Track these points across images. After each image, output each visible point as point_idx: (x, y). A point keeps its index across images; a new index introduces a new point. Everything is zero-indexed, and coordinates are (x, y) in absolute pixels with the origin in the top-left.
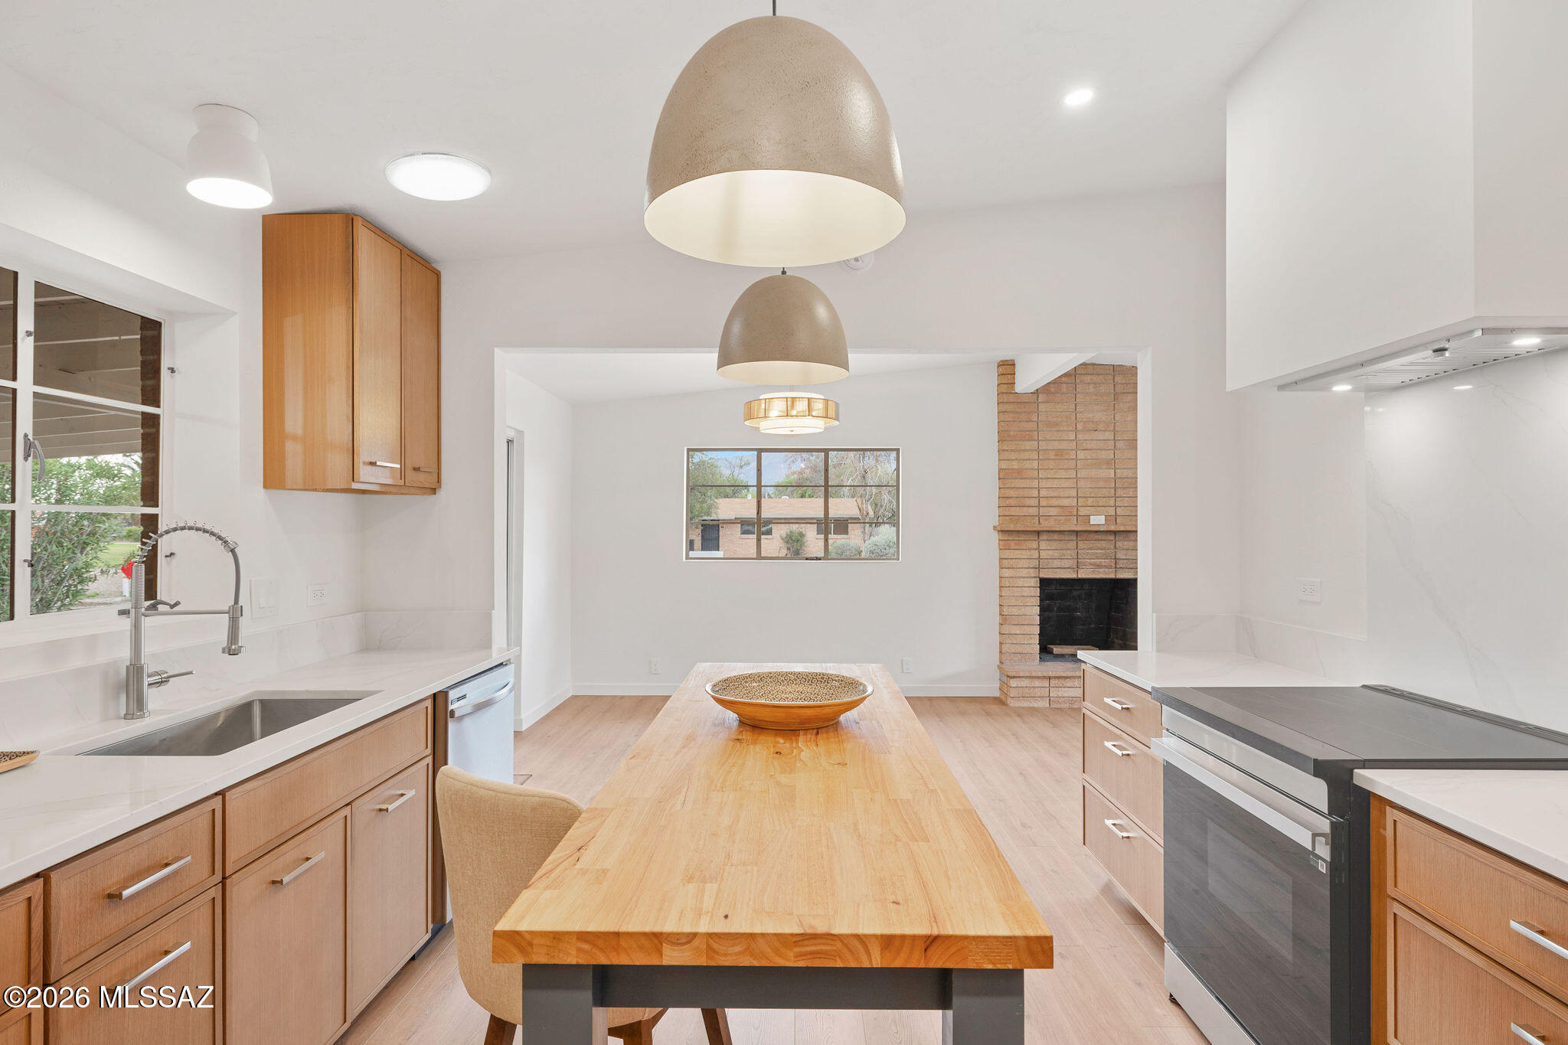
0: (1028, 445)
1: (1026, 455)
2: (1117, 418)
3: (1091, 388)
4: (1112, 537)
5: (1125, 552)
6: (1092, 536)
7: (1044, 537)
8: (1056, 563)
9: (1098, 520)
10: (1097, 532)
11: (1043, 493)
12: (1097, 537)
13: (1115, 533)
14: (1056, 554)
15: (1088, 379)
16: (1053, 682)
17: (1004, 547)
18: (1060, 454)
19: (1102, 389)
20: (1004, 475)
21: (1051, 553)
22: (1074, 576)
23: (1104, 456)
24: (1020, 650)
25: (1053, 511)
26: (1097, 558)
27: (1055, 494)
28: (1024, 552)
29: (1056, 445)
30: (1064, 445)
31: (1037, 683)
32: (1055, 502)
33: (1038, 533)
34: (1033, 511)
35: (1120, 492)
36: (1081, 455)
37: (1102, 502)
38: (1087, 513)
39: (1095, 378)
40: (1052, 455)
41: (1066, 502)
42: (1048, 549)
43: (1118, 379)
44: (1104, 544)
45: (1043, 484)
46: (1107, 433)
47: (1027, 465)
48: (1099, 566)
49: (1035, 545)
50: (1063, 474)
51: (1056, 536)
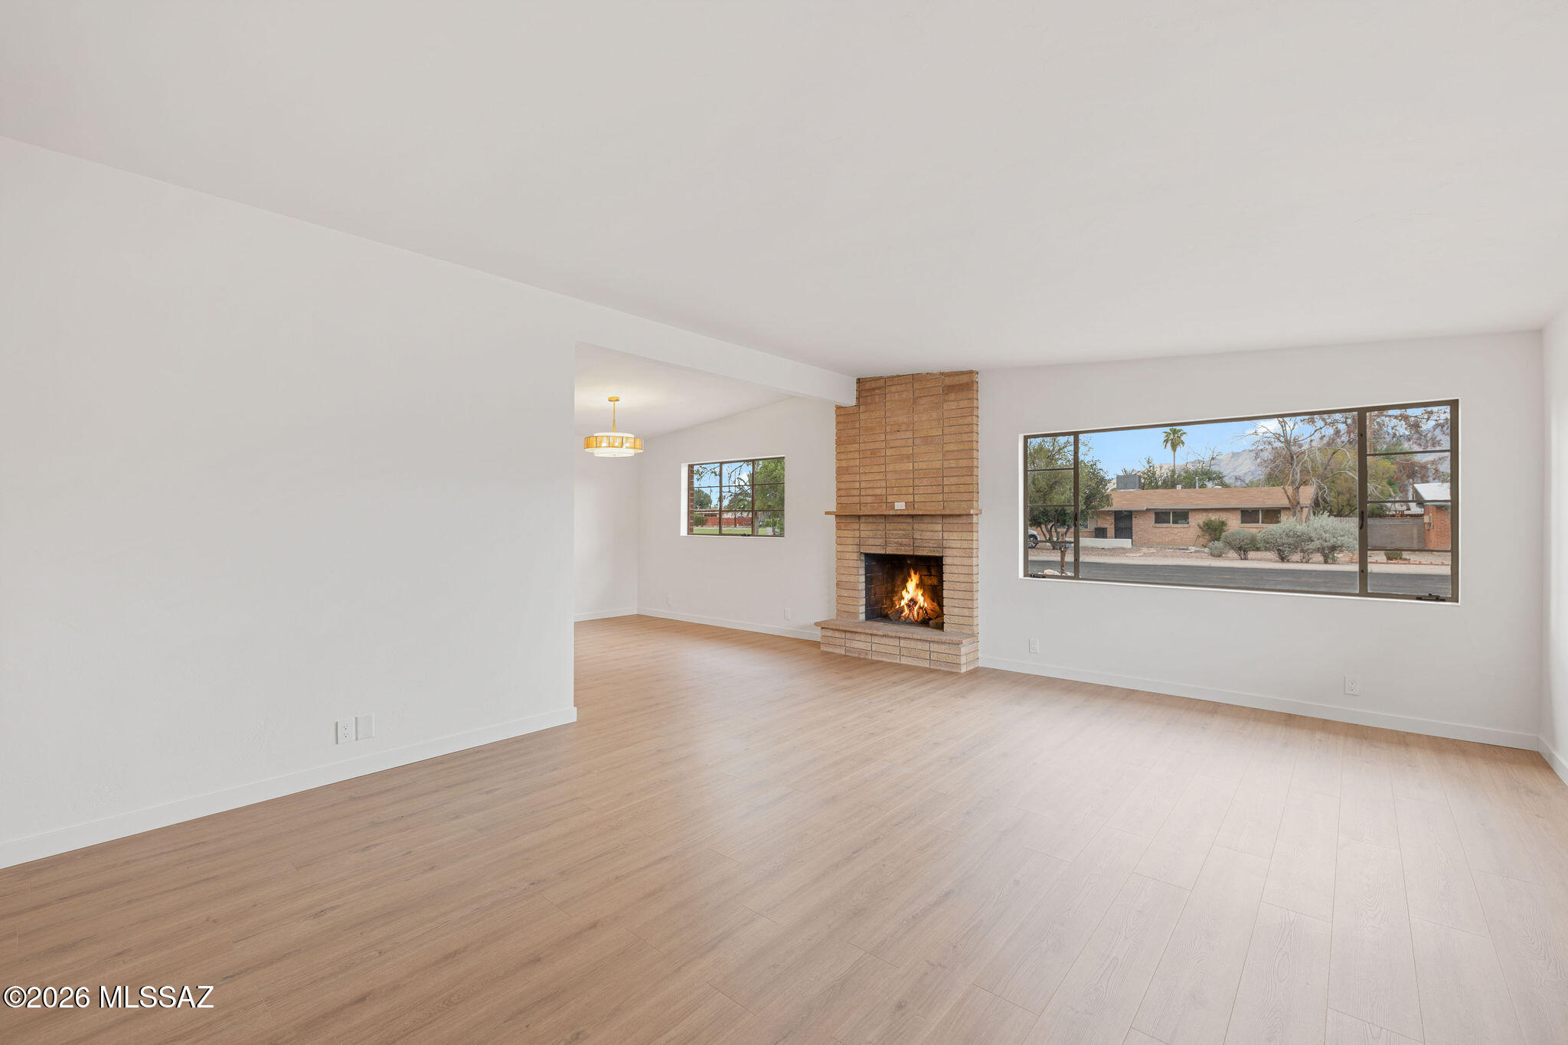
0: (852, 447)
1: (850, 456)
2: (915, 420)
3: (897, 397)
4: (910, 520)
5: (920, 533)
6: (896, 519)
7: (863, 520)
8: (871, 541)
9: (900, 506)
10: (899, 515)
11: (863, 485)
12: (900, 520)
13: (913, 516)
14: (871, 534)
15: (893, 389)
16: (848, 635)
17: (838, 528)
18: (874, 452)
19: (904, 395)
20: (840, 471)
21: (867, 533)
22: (882, 552)
23: (905, 453)
24: (847, 609)
25: (869, 499)
26: (900, 538)
27: (870, 486)
28: (849, 532)
29: (872, 446)
30: (877, 445)
31: (837, 634)
32: (870, 492)
33: (859, 517)
34: (856, 500)
35: (917, 482)
36: (889, 452)
37: (904, 490)
38: (893, 500)
39: (899, 387)
40: (869, 453)
41: (878, 492)
42: (866, 530)
43: (916, 386)
44: (904, 526)
45: (863, 478)
46: (908, 433)
47: (852, 463)
48: (901, 545)
49: (856, 526)
50: (875, 469)
51: (871, 520)
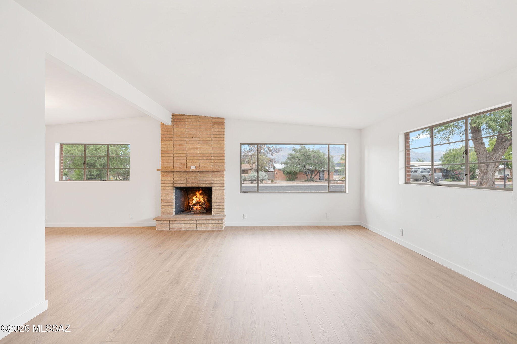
0: (170, 142)
1: (168, 146)
2: (200, 133)
3: (191, 123)
4: (198, 173)
5: (202, 178)
6: (191, 173)
7: (175, 173)
8: (179, 182)
9: (193, 167)
10: (193, 171)
11: (175, 158)
12: (193, 173)
13: (199, 171)
14: (179, 179)
15: (190, 120)
16: (171, 222)
17: (162, 176)
18: (180, 145)
19: (195, 124)
20: (163, 152)
21: (177, 178)
22: (185, 186)
23: (195, 146)
24: (167, 211)
25: (178, 164)
26: (193, 180)
27: (179, 159)
28: (168, 178)
29: (180, 142)
30: (182, 142)
31: (165, 222)
32: (179, 161)
33: (173, 172)
34: (172, 164)
35: (200, 158)
36: (188, 146)
37: (195, 161)
38: (190, 165)
39: (192, 120)
40: (178, 146)
41: (183, 161)
42: (176, 177)
43: (200, 120)
44: (195, 175)
45: (175, 155)
46: (197, 139)
47: (170, 149)
48: (193, 183)
49: (172, 176)
50: (182, 152)
51: (179, 173)
